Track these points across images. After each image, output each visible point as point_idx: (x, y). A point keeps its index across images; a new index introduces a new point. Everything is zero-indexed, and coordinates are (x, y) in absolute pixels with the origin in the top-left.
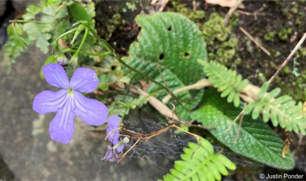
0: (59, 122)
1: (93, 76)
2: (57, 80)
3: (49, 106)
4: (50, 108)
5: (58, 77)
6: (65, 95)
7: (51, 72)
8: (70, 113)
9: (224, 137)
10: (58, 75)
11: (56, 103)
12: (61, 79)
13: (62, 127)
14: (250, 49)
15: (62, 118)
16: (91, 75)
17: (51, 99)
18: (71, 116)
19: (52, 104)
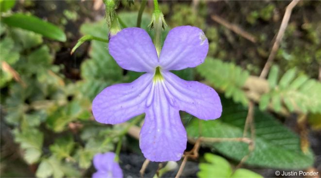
0: (155, 129)
1: (198, 36)
2: (138, 57)
3: (128, 108)
4: (131, 110)
5: (138, 53)
6: (150, 83)
7: (125, 47)
8: (169, 110)
9: (230, 148)
10: (139, 48)
11: (138, 99)
12: (145, 55)
13: (163, 135)
14: (231, 39)
15: (159, 120)
16: (195, 35)
17: (127, 97)
18: (172, 113)
19: (132, 102)
